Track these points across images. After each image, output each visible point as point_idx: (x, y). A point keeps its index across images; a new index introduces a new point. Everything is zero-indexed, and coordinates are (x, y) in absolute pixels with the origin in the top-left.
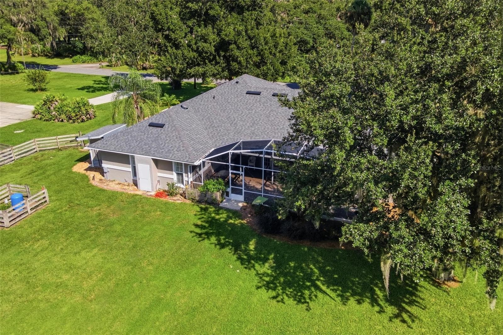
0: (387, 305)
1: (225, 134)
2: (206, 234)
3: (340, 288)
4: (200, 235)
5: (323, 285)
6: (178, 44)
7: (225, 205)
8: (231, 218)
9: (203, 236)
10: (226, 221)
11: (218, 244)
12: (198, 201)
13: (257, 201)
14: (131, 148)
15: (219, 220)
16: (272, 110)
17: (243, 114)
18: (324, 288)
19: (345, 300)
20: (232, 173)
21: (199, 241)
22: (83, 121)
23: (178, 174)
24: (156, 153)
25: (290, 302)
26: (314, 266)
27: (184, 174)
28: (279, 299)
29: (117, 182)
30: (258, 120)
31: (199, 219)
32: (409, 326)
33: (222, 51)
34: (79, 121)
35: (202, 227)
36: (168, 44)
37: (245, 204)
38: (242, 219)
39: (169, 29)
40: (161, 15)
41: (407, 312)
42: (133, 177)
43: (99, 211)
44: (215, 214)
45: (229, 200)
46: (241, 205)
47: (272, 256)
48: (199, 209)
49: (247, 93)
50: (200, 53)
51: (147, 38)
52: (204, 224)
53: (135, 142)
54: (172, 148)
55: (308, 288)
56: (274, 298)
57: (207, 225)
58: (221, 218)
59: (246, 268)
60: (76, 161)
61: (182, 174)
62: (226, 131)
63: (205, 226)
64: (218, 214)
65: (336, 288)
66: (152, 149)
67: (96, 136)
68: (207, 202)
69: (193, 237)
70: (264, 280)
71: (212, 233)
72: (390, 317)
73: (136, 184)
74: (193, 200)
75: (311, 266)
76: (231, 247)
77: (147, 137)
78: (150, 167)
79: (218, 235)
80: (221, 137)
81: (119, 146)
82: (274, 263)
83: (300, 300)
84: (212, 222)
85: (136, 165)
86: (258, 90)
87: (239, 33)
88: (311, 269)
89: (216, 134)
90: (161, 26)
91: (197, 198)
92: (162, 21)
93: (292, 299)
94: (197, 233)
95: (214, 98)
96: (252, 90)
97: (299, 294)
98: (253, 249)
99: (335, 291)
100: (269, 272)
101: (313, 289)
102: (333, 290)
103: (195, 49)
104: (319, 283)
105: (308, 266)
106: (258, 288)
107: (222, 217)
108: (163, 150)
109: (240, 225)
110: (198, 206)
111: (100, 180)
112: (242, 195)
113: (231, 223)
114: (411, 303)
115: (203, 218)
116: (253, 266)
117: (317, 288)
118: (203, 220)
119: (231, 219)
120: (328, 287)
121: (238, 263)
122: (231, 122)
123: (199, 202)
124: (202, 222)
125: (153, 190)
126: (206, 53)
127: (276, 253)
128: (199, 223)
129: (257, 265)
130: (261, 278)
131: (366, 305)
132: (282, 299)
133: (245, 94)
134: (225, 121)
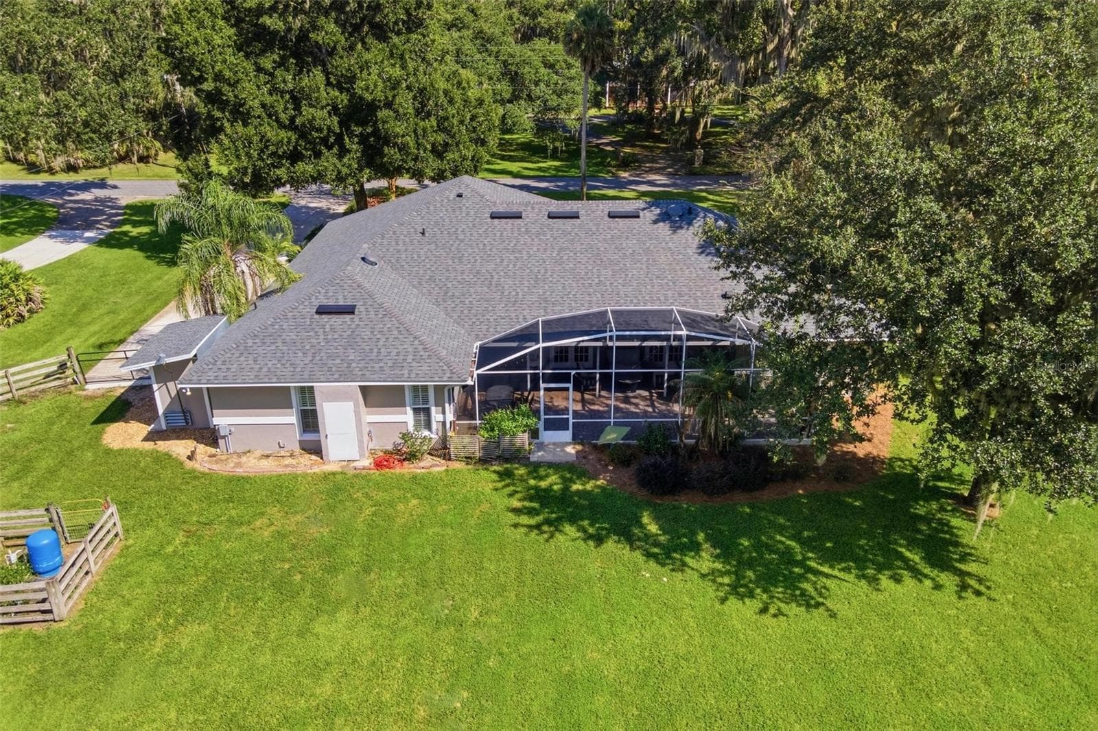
0: (936, 572)
1: (486, 310)
2: (548, 522)
3: (851, 564)
4: (538, 527)
5: (821, 564)
6: (248, 113)
7: (539, 457)
8: (572, 481)
9: (545, 528)
10: (566, 489)
11: (588, 538)
12: (480, 460)
13: (608, 437)
14: (299, 369)
15: (552, 490)
16: (561, 249)
17: (505, 263)
18: (826, 569)
19: (873, 581)
20: (546, 389)
21: (547, 541)
22: (21, 319)
23: (416, 411)
24: (368, 373)
25: (794, 609)
26: (782, 535)
27: (433, 409)
28: (772, 611)
29: (258, 453)
30: (543, 271)
31: (511, 495)
32: (989, 599)
33: (357, 125)
34: (11, 320)
35: (531, 512)
36: (218, 114)
37: (579, 447)
38: (596, 479)
39: (218, 77)
40: (196, 43)
41: (969, 574)
42: (301, 435)
43: (273, 528)
44: (534, 478)
45: (541, 446)
46: (571, 450)
47: (701, 537)
48: (495, 477)
49: (493, 217)
50: (303, 133)
51: (132, 100)
52: (527, 504)
53: (300, 354)
54: (402, 357)
55: (802, 577)
56: (764, 610)
57: (535, 505)
58: (551, 485)
59: (673, 570)
60: (97, 422)
61: (427, 412)
62: (485, 304)
63: (534, 509)
64: (541, 478)
65: (843, 565)
66: (354, 365)
67: (177, 354)
68: (502, 459)
69: (526, 535)
70: (721, 584)
71: (559, 519)
72: (956, 592)
73: (315, 449)
74: (468, 459)
75: (778, 537)
76: (616, 538)
77: (327, 341)
78: (356, 406)
79: (573, 520)
80: (479, 316)
81: (265, 369)
82: (714, 547)
83: (810, 604)
84: (542, 497)
85: (318, 408)
86: (515, 209)
87: (395, 85)
88: (781, 542)
89: (466, 312)
90: (198, 70)
91: (478, 455)
92: (202, 60)
93: (794, 605)
94: (530, 527)
95: (423, 233)
96: (501, 209)
97: (798, 592)
98: (659, 532)
99: (847, 570)
100: (718, 566)
101: (810, 576)
102: (843, 570)
103: (287, 122)
104: (813, 564)
105: (772, 538)
106: (723, 600)
107: (552, 481)
108: (381, 365)
109: (596, 490)
110: (487, 469)
111: (210, 456)
112: (568, 429)
113: (578, 491)
114: (964, 558)
115: (516, 492)
116: (684, 564)
117: (817, 573)
118: (518, 496)
119: (575, 483)
120: (832, 567)
121: (652, 564)
122: (487, 282)
123: (484, 461)
124: (520, 500)
125: (362, 455)
126: (320, 130)
127: (703, 527)
128: (516, 504)
129: (688, 560)
130: (714, 581)
131: (909, 581)
132: (779, 610)
133: (489, 220)
134: (472, 281)
